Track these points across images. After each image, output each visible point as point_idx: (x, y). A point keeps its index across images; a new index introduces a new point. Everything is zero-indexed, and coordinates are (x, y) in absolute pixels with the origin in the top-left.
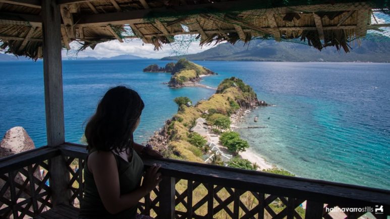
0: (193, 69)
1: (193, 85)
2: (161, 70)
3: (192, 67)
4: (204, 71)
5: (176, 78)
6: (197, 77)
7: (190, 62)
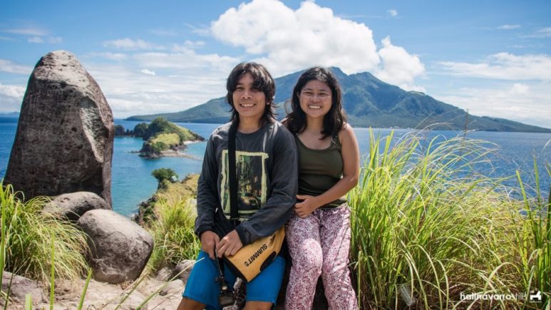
0: (175, 132)
1: (175, 155)
2: (129, 134)
3: (174, 130)
4: (191, 136)
5: (151, 144)
6: (180, 144)
7: (170, 123)
